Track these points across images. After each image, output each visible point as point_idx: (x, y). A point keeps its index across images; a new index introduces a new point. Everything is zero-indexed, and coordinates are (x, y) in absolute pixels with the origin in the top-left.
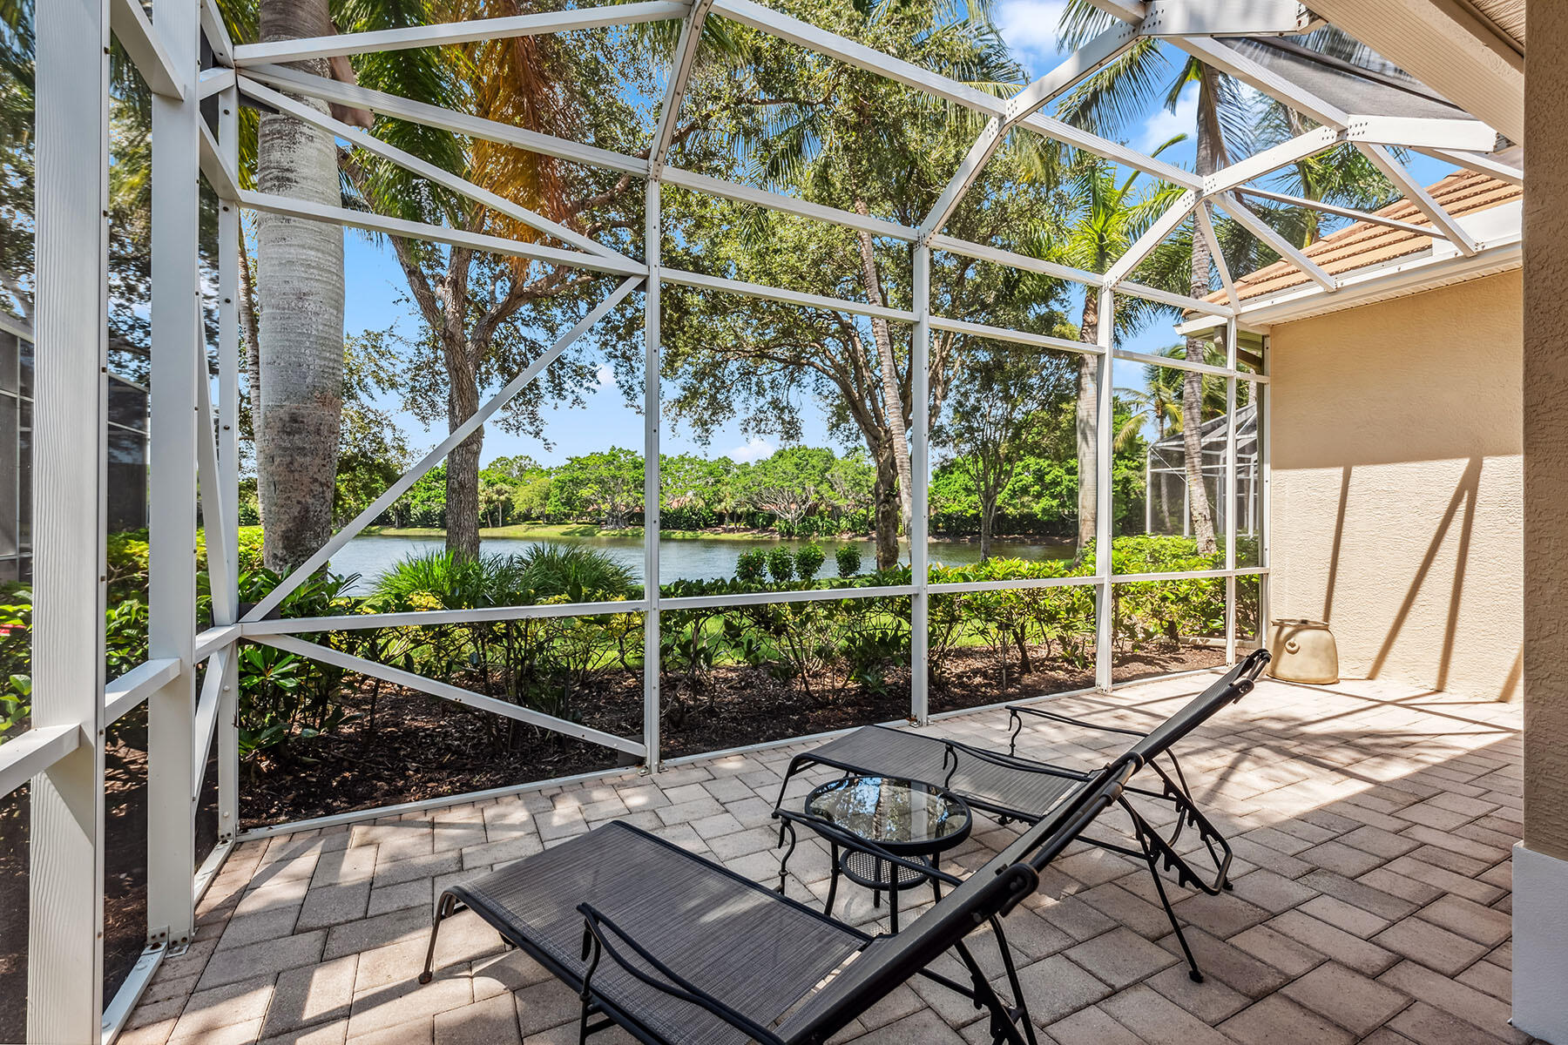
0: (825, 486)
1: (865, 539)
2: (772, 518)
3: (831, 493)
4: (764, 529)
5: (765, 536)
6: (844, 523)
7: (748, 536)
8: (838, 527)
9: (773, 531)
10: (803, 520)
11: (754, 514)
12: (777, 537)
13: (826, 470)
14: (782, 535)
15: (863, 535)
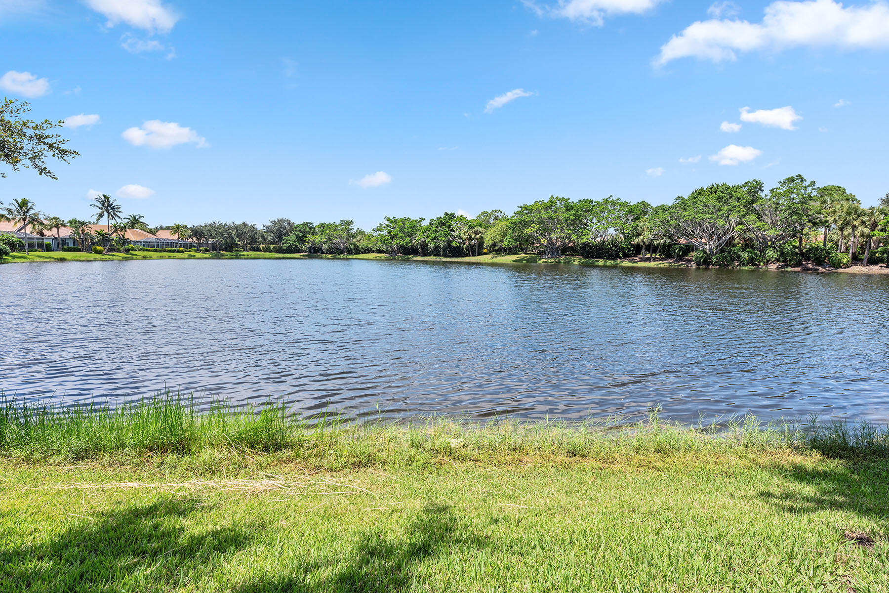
0: (753, 217)
1: (798, 269)
2: (688, 249)
3: (759, 224)
4: (680, 258)
5: (682, 264)
6: (770, 253)
7: (664, 264)
8: (764, 257)
9: (690, 261)
10: (722, 251)
11: (670, 245)
12: (694, 265)
13: (752, 202)
14: (699, 264)
15: (796, 266)
